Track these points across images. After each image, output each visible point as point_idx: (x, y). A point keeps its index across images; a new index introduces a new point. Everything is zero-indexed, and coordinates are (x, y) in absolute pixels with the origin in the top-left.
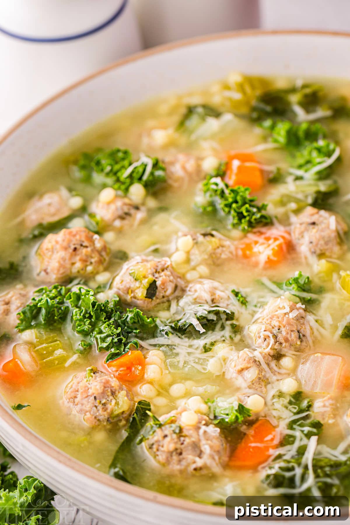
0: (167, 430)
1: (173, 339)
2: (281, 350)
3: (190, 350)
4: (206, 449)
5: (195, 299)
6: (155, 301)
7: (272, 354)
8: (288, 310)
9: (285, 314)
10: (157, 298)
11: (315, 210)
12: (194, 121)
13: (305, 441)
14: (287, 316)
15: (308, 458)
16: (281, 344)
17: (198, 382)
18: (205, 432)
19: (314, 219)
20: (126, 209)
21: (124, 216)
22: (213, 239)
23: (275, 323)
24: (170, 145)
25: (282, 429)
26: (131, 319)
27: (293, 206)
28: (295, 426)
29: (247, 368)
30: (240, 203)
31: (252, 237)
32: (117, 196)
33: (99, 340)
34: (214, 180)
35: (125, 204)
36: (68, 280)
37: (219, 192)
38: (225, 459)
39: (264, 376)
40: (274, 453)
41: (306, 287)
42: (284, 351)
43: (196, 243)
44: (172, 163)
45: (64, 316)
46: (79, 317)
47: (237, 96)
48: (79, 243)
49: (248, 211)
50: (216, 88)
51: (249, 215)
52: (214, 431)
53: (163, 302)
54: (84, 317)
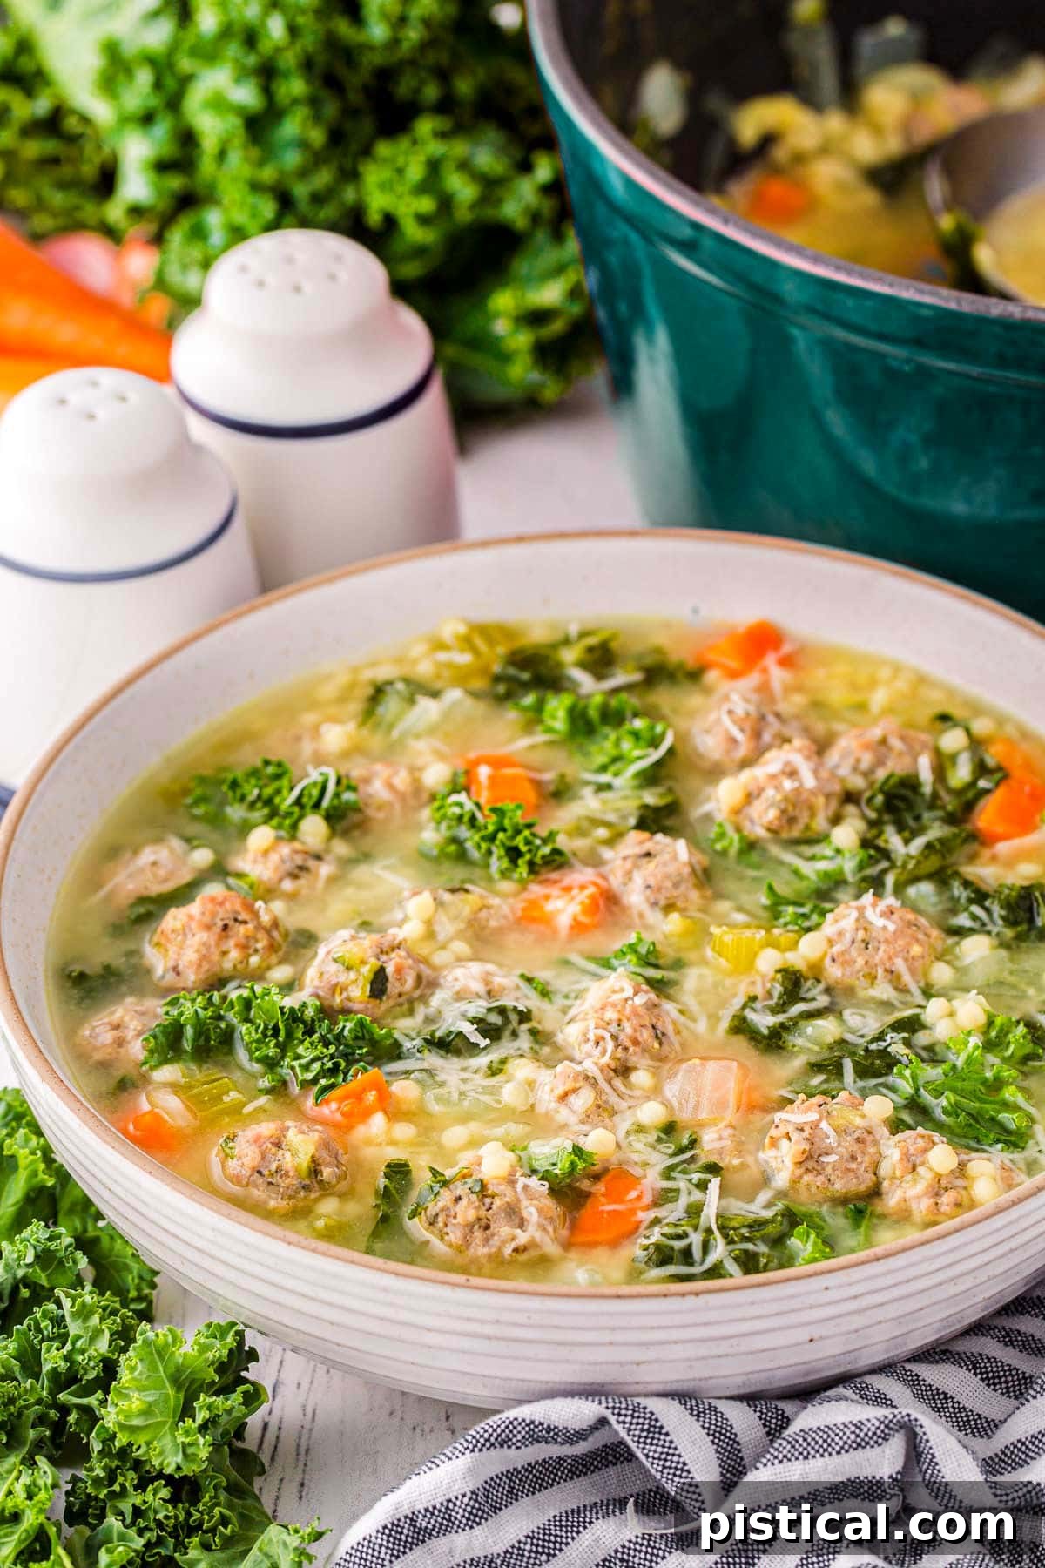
0: (460, 1189)
1: (433, 1059)
2: (626, 1060)
3: (465, 1075)
4: (531, 1212)
5: (458, 993)
6: (385, 1004)
7: (613, 1066)
8: (629, 992)
9: (626, 1000)
10: (389, 998)
11: (646, 835)
12: (391, 706)
13: (697, 1195)
14: (630, 1002)
15: (709, 1215)
16: (626, 1049)
17: (492, 1123)
18: (526, 1187)
19: (648, 846)
20: (299, 860)
21: (296, 871)
22: (469, 897)
23: (611, 1015)
24: (355, 750)
25: (652, 1180)
26: (350, 1031)
27: (602, 833)
28: (673, 1174)
29: (574, 1090)
30: (510, 832)
31: (536, 890)
32: (279, 839)
33: (298, 1069)
34: (455, 798)
35: (296, 852)
36: (219, 982)
37: (466, 819)
38: (565, 1233)
39: (606, 1102)
40: (645, 1216)
41: (652, 960)
42: (633, 1060)
43: (439, 903)
44: (367, 781)
45: (228, 1038)
46: (255, 1036)
47: (464, 658)
48: (231, 916)
49: (528, 842)
50: (418, 650)
51: (530, 851)
52: (539, 1186)
53: (401, 1005)
54: (265, 1036)
